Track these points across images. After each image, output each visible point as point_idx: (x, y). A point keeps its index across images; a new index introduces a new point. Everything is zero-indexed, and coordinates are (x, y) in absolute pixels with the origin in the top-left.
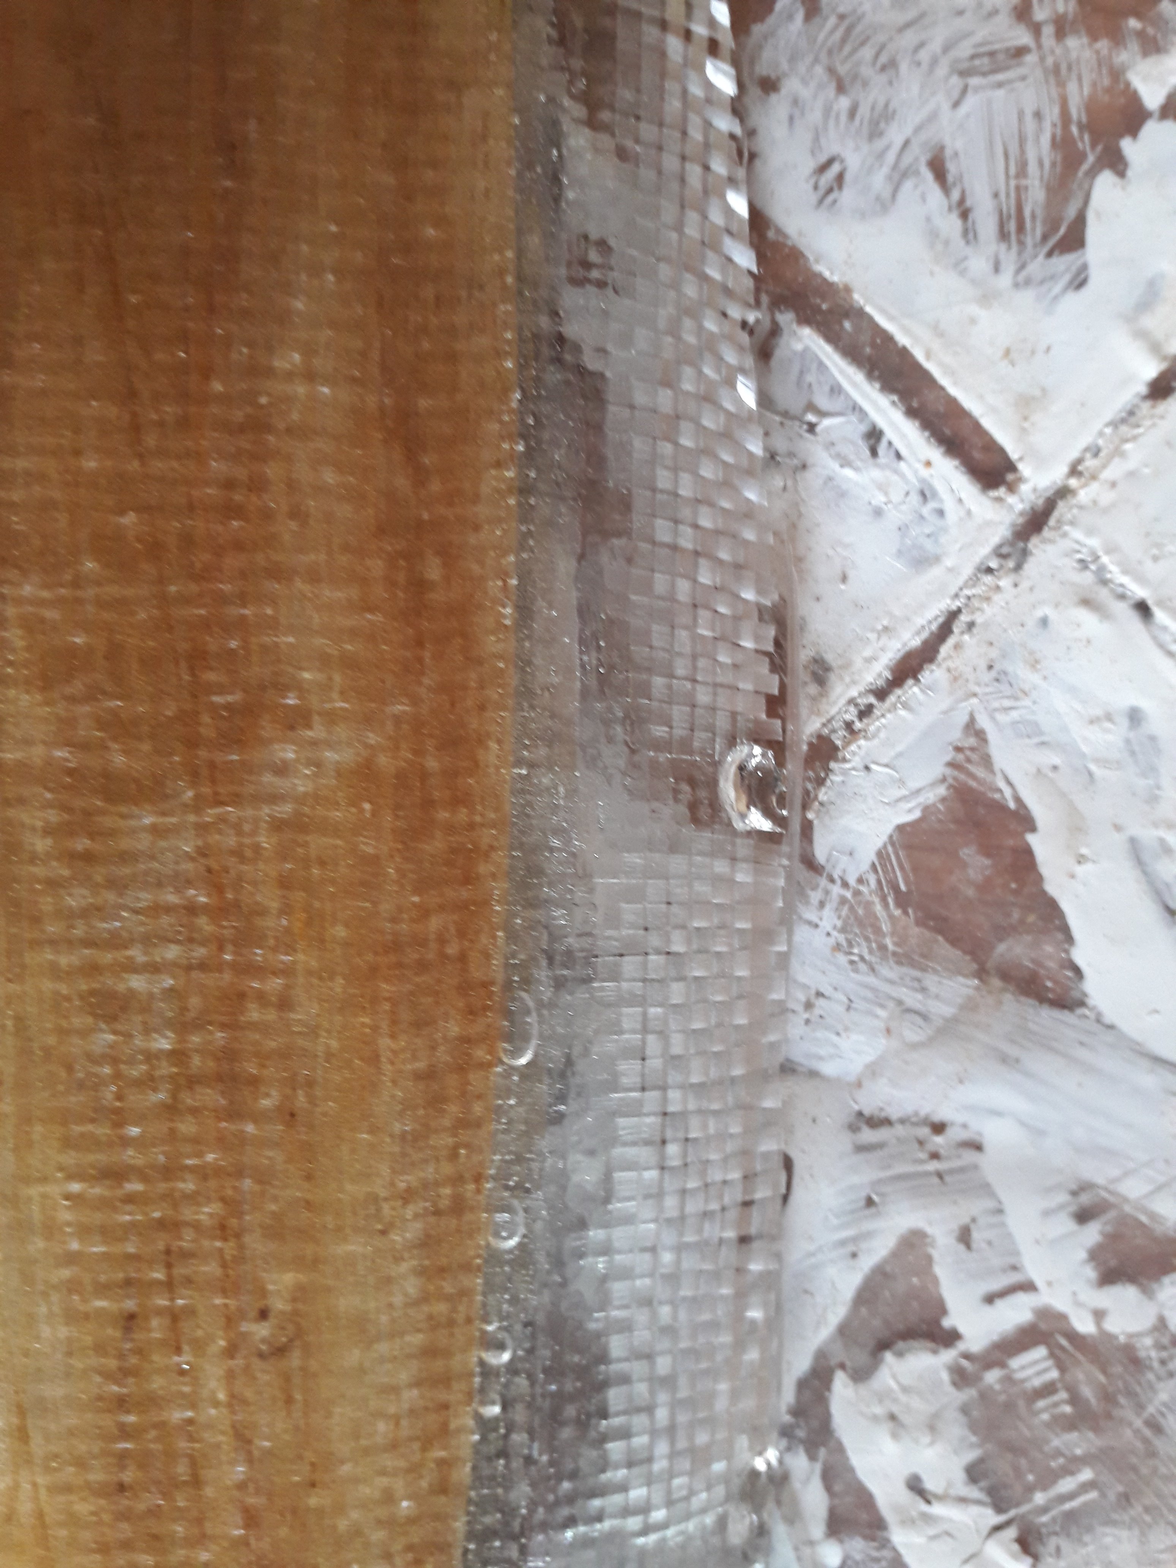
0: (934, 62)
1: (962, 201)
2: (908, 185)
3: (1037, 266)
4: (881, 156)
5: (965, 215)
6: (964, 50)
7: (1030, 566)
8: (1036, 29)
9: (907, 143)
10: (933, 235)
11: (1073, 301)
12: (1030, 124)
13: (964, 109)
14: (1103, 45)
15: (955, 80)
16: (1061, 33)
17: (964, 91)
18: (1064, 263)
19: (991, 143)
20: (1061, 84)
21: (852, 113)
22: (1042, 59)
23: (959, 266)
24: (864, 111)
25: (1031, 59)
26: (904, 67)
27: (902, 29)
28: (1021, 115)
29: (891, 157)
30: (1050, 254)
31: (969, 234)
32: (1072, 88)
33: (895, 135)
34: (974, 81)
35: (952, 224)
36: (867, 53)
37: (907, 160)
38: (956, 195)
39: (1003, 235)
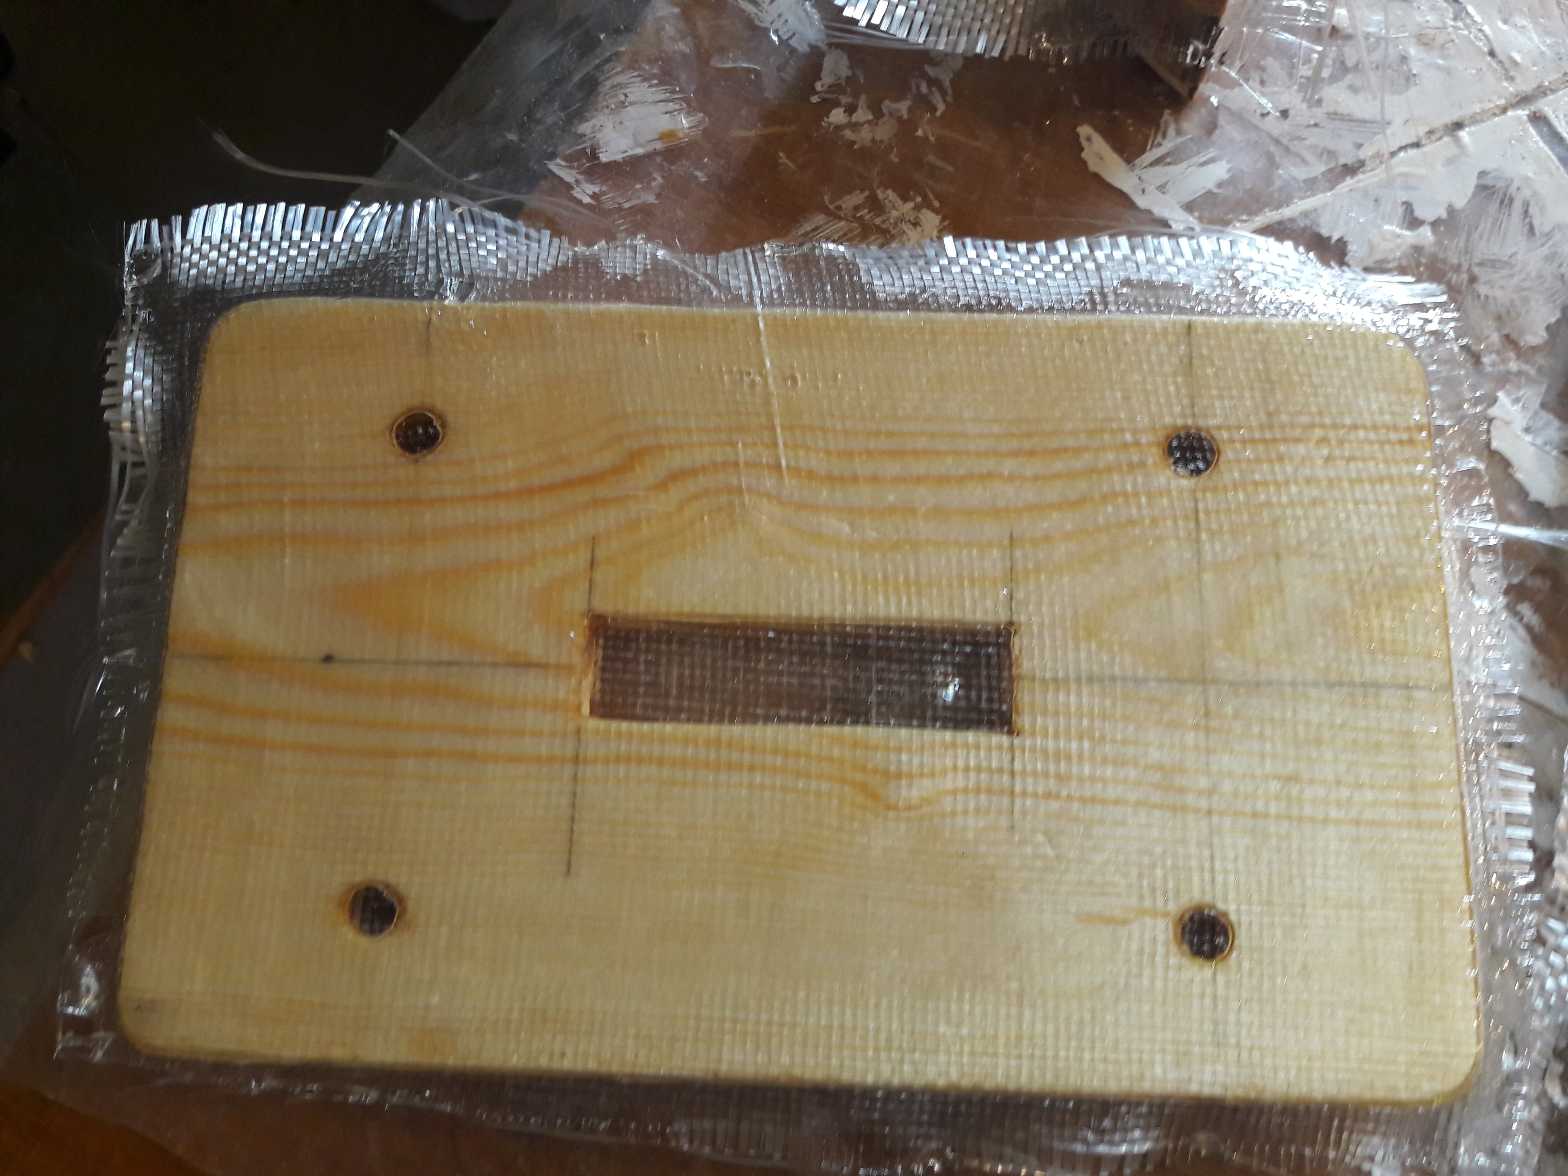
0: (1520, 272)
1: (1525, 218)
2: (1547, 230)
3: (1501, 184)
4: (1554, 245)
5: (1526, 212)
6: (1505, 272)
7: (1534, 85)
8: (1469, 270)
9: (1543, 245)
10: (1542, 210)
11: (1489, 166)
12: (1485, 236)
13: (1513, 250)
14: (1441, 256)
15: (1513, 262)
16: (1459, 266)
17: (1511, 257)
18: (1489, 182)
19: (1505, 234)
20: (1467, 247)
21: (1561, 265)
22: (1471, 258)
23: (1535, 194)
24: (1556, 265)
25: (1476, 260)
26: (1533, 274)
27: (1529, 289)
28: (1488, 241)
29: (1550, 243)
30: (1493, 187)
31: (1526, 205)
32: (1462, 245)
33: (1545, 250)
34: (1505, 259)
35: (1532, 210)
36: (1547, 285)
37: (1544, 240)
38: (1527, 220)
39: (1511, 200)
